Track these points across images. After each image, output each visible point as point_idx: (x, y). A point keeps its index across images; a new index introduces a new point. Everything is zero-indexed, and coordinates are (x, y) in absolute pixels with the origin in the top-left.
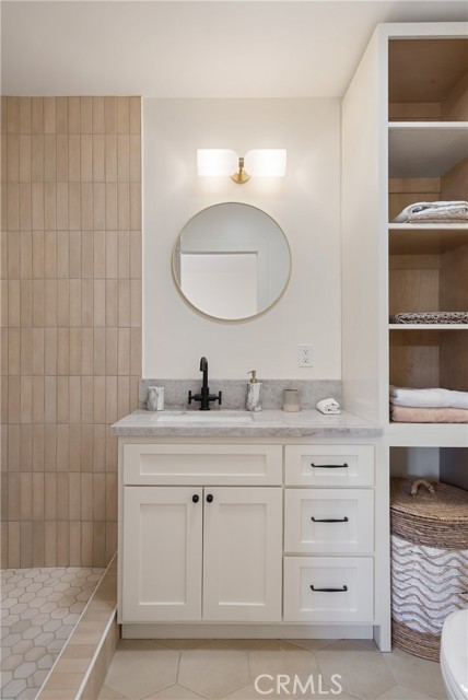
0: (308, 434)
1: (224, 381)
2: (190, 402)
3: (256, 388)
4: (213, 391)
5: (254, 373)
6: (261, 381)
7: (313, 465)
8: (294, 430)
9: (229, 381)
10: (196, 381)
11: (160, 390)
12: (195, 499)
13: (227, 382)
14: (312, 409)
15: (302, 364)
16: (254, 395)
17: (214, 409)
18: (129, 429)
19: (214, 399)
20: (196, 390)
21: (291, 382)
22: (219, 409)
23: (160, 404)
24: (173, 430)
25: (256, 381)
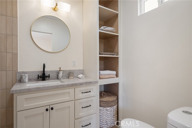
0: (81, 84)
1: (50, 71)
2: (38, 78)
3: (61, 73)
4: (47, 74)
5: (60, 68)
6: (62, 71)
7: (82, 93)
8: (77, 84)
9: (52, 71)
10: (40, 71)
11: (27, 75)
12: (47, 110)
13: (51, 72)
14: (76, 77)
15: (74, 66)
16: (61, 75)
17: (47, 80)
18: (20, 90)
19: (47, 77)
20: (40, 74)
21: (71, 70)
22: (48, 80)
23: (27, 80)
24: (38, 88)
25: (61, 71)
